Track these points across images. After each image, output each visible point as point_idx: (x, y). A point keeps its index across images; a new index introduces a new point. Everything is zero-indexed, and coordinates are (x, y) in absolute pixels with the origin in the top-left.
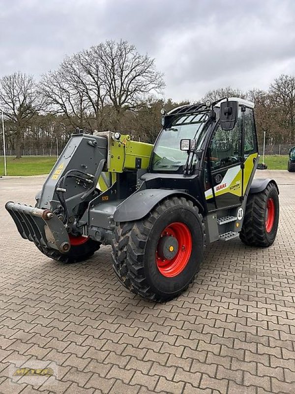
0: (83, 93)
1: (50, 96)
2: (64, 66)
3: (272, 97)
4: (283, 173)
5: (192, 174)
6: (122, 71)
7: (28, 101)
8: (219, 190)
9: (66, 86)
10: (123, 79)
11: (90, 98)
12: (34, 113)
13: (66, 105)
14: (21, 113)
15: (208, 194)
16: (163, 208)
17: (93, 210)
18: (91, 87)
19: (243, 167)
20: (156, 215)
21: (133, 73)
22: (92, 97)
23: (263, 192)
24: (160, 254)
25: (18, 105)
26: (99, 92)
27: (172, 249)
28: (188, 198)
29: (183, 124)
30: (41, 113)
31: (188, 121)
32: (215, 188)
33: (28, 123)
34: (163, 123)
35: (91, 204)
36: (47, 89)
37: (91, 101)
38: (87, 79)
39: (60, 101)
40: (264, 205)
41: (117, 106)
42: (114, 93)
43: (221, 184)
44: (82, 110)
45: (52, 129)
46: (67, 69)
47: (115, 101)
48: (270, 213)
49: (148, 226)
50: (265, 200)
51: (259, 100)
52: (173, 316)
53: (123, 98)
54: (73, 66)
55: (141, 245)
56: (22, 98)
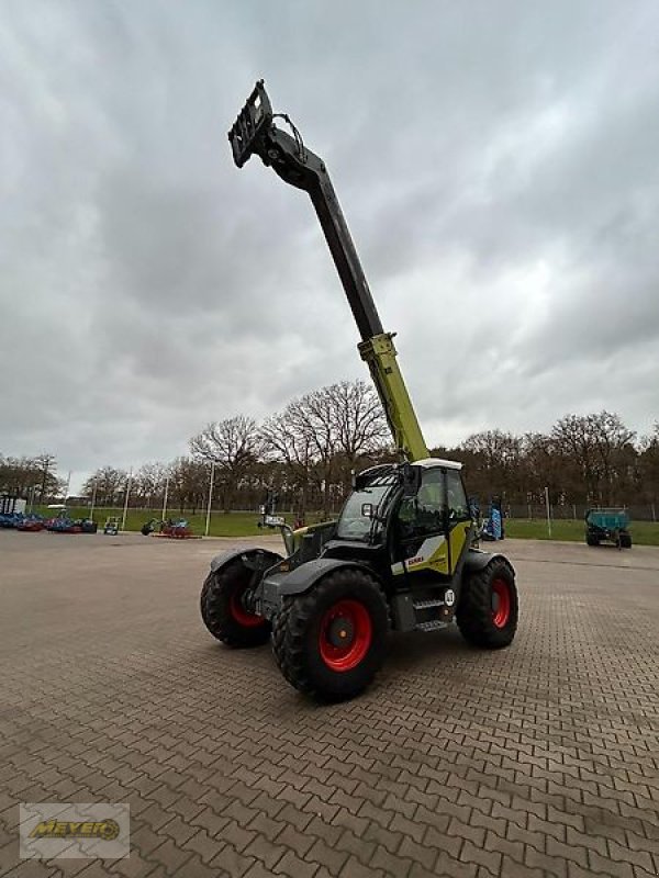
0: (310, 437)
1: (271, 441)
2: (291, 409)
3: (556, 441)
4: (580, 547)
5: (375, 544)
6: (357, 413)
7: (246, 446)
8: (412, 565)
9: (291, 429)
10: (359, 420)
11: (317, 443)
12: (252, 459)
13: (289, 450)
14: (237, 460)
15: (397, 568)
16: (331, 581)
17: (268, 582)
18: (320, 431)
19: (447, 538)
20: (321, 590)
21: (371, 414)
22: (320, 442)
23: (484, 570)
24: (328, 639)
25: (234, 451)
26: (329, 436)
27: (343, 634)
28: (365, 572)
29: (377, 485)
30: (260, 460)
31: (382, 482)
32: (407, 562)
33: (244, 471)
34: (354, 484)
35: (268, 574)
36: (269, 433)
37: (319, 447)
38: (316, 422)
39: (282, 447)
40: (486, 588)
41: (349, 453)
42: (347, 436)
43: (417, 557)
44: (307, 457)
45: (271, 479)
46: (293, 410)
47: (347, 446)
48: (502, 601)
49: (311, 601)
50: (487, 581)
51: (539, 445)
52: (333, 721)
53: (357, 444)
54: (302, 408)
55: (299, 623)
56: (240, 443)
